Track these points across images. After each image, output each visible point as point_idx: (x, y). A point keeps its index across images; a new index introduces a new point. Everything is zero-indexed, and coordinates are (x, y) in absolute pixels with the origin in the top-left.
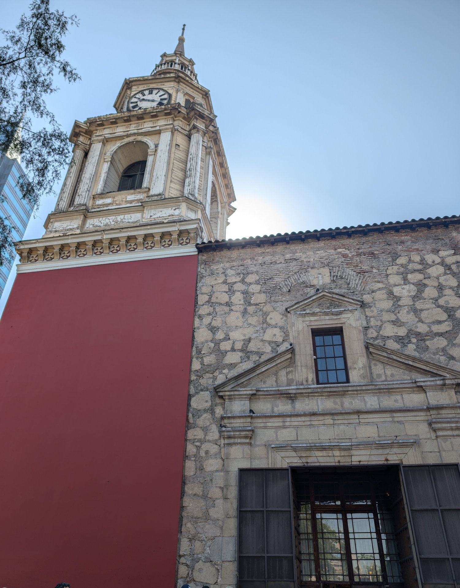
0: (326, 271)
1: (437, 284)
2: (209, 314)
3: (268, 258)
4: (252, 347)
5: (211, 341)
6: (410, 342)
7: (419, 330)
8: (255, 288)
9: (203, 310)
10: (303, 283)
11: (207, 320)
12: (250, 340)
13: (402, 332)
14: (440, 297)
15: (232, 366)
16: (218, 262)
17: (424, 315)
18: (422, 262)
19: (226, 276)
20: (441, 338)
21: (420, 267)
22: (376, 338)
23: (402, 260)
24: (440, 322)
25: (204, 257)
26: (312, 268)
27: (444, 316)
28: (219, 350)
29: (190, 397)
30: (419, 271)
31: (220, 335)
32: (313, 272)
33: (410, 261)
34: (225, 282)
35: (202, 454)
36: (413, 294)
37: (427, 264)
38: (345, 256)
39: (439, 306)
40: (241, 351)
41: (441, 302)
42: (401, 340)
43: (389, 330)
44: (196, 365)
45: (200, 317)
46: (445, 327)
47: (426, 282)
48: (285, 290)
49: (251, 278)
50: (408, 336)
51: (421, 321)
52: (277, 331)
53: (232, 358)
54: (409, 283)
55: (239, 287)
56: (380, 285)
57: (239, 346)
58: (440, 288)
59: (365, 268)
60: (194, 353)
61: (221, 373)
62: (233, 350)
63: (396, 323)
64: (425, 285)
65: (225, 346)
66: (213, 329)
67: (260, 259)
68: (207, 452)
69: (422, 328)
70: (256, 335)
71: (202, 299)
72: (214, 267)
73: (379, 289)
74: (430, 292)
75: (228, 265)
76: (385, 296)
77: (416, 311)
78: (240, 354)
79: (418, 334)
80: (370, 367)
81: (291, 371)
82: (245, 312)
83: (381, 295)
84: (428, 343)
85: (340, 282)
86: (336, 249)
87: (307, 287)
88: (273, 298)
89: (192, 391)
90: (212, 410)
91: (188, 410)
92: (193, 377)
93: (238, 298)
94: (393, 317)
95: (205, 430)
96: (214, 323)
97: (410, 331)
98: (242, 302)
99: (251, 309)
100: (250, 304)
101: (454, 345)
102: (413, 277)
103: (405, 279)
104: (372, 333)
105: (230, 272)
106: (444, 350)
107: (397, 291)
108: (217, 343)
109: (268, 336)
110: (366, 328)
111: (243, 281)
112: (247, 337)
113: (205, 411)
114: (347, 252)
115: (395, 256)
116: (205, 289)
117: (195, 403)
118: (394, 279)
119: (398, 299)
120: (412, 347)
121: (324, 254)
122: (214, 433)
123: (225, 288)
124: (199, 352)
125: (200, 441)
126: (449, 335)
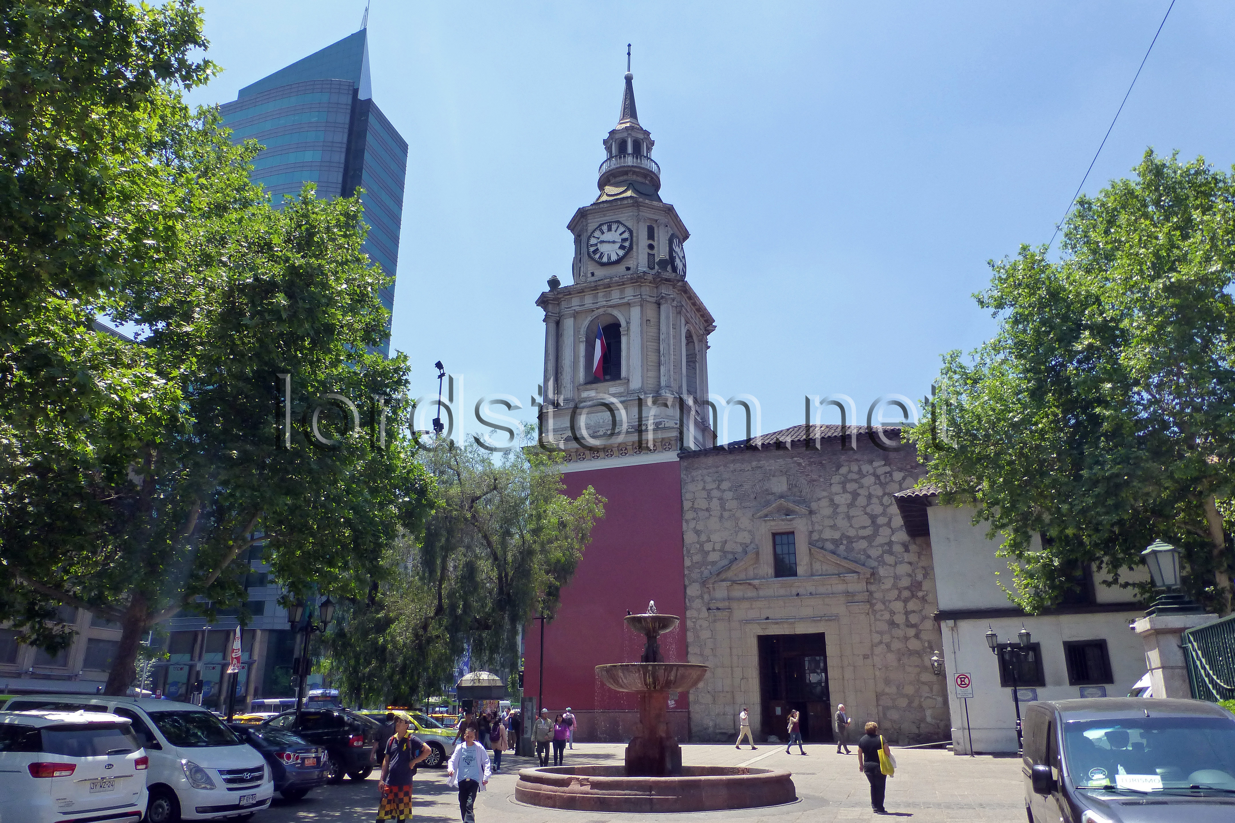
0: (784, 479)
1: (867, 494)
2: (694, 519)
3: (738, 466)
4: (728, 548)
5: (698, 543)
6: (842, 544)
7: (848, 534)
8: (728, 495)
9: (689, 515)
10: (767, 490)
11: (692, 524)
12: (726, 542)
13: (837, 535)
14: (868, 505)
15: (714, 563)
16: (697, 468)
17: (854, 521)
18: (860, 471)
19: (704, 482)
20: (864, 541)
21: (855, 476)
22: (817, 541)
23: (844, 470)
24: (865, 528)
25: (684, 464)
26: (773, 476)
27: (868, 522)
28: (703, 550)
29: (685, 587)
30: (855, 481)
31: (703, 538)
32: (774, 480)
33: (850, 471)
34: (704, 489)
35: (698, 627)
36: (849, 502)
37: (863, 474)
38: (799, 464)
39: (866, 514)
40: (720, 551)
41: (868, 510)
42: (836, 542)
43: (828, 534)
44: (687, 562)
45: (687, 521)
46: (868, 532)
47: (860, 491)
48: (752, 496)
49: (725, 485)
50: (841, 539)
51: (851, 526)
52: (746, 534)
53: (714, 557)
54: (847, 492)
55: (716, 493)
56: (825, 494)
57: (717, 547)
58: (870, 497)
59: (815, 477)
60: (685, 553)
61: (706, 569)
62: (714, 550)
63: (834, 527)
64: (859, 495)
65: (708, 547)
66: (698, 533)
67: (732, 466)
68: (701, 626)
69: (852, 533)
70: (731, 538)
71: (687, 505)
72: (694, 473)
73: (824, 497)
74: (861, 501)
75: (705, 471)
76: (828, 504)
77: (849, 518)
78: (719, 553)
79: (848, 537)
80: (811, 564)
81: (756, 568)
82: (721, 517)
83: (825, 503)
84: (854, 545)
85: (795, 490)
86: (793, 458)
87: (769, 494)
88: (743, 505)
89: (687, 583)
90: (702, 597)
91: (685, 598)
92: (686, 572)
93: (715, 504)
94: (832, 523)
96: (698, 528)
97: (843, 534)
98: (719, 508)
99: (726, 514)
100: (725, 510)
101: (872, 546)
102: (851, 487)
103: (844, 488)
104: (815, 536)
105: (708, 479)
106: (864, 550)
107: (837, 499)
108: (702, 545)
109: (739, 539)
110: (811, 533)
111: (718, 488)
112: (724, 540)
113: (697, 597)
115: (839, 467)
116: (688, 496)
117: (689, 592)
118: (836, 488)
119: (837, 506)
120: (842, 548)
121: (783, 463)
122: (704, 613)
123: (704, 494)
124: (688, 552)
125: (695, 618)
126: (870, 539)
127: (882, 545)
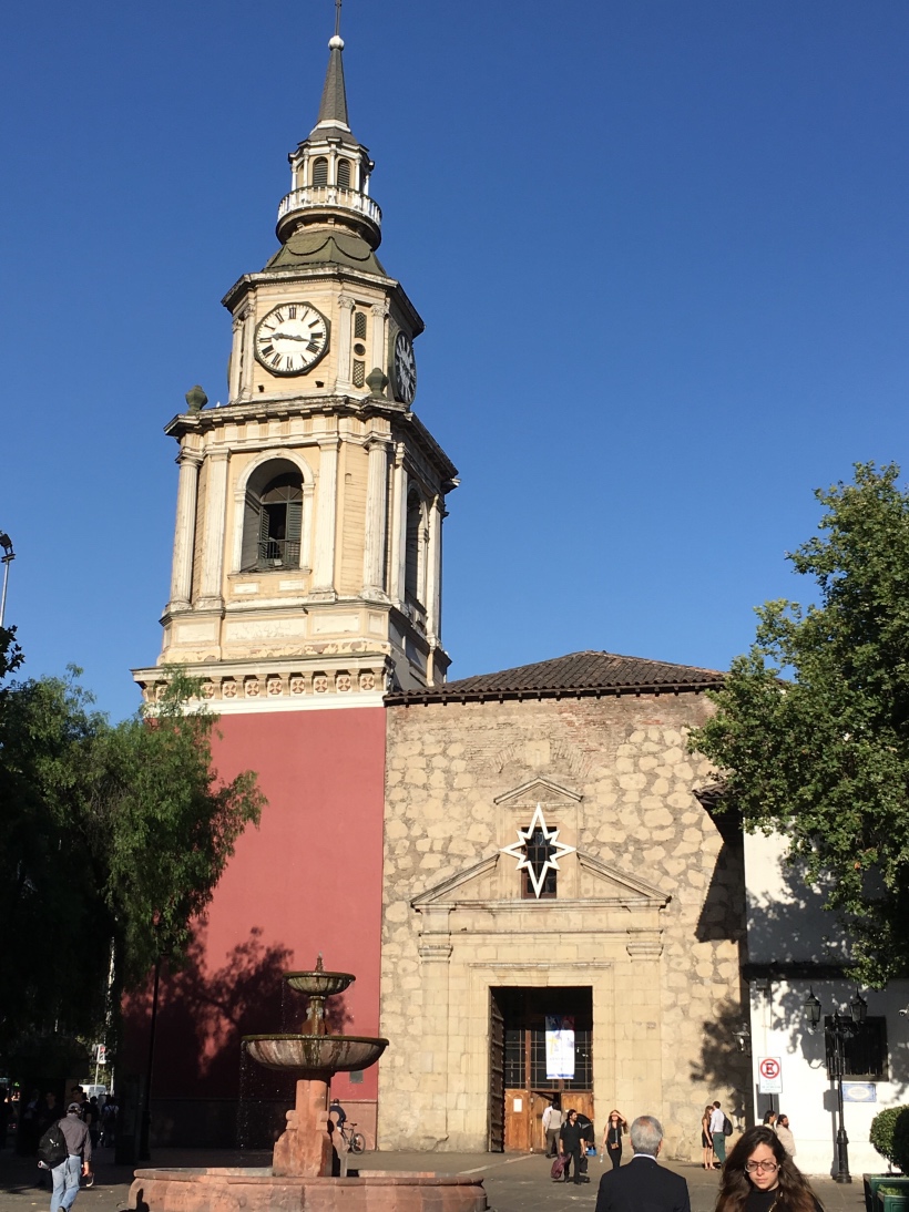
0: (546, 745)
1: (670, 775)
2: (403, 801)
3: (477, 720)
4: (453, 848)
5: (406, 838)
8: (459, 765)
9: (396, 794)
10: (518, 761)
11: (400, 808)
12: (450, 839)
16: (413, 720)
17: (648, 816)
19: (423, 743)
24: (662, 828)
25: (394, 711)
26: (530, 740)
27: (670, 819)
28: (415, 851)
29: (383, 907)
31: (416, 831)
34: (421, 754)
36: (642, 787)
37: (665, 745)
38: (570, 723)
39: (666, 806)
40: (442, 853)
41: (670, 800)
42: (618, 849)
43: (608, 835)
44: (389, 869)
45: (392, 803)
46: (666, 835)
48: (496, 770)
49: (454, 750)
51: (643, 824)
53: (430, 861)
55: (439, 762)
56: (606, 772)
58: (673, 780)
60: (385, 853)
61: (418, 880)
63: (616, 824)
64: (657, 776)
66: (408, 822)
67: (467, 721)
69: (643, 835)
70: (459, 833)
71: (393, 777)
72: (408, 728)
74: (661, 786)
75: (425, 726)
80: (579, 880)
81: (496, 881)
82: (446, 800)
83: (605, 785)
84: (645, 853)
85: (562, 763)
86: (561, 713)
87: (521, 767)
88: (480, 782)
89: (386, 900)
91: (382, 924)
92: (386, 883)
93: (437, 779)
95: (403, 945)
96: (409, 815)
98: (443, 785)
99: (454, 796)
100: (452, 788)
104: (587, 838)
105: (428, 738)
108: (413, 843)
109: (472, 835)
110: (583, 830)
111: (444, 753)
112: (448, 835)
113: (402, 924)
114: (574, 718)
116: (397, 764)
117: (390, 914)
120: (627, 857)
121: (545, 720)
123: (422, 762)
124: (392, 851)
125: (396, 957)
126: (669, 845)
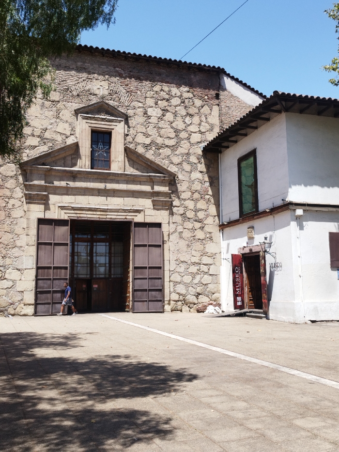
0: (106, 84)
1: (174, 112)
4: (47, 135)
6: (151, 149)
7: (157, 142)
10: (89, 90)
12: (46, 130)
13: (148, 141)
14: (174, 121)
15: (32, 148)
17: (162, 132)
18: (169, 93)
20: (169, 149)
21: (167, 97)
22: (131, 143)
23: (157, 88)
24: (171, 138)
27: (173, 135)
30: (166, 100)
32: (97, 83)
33: (162, 90)
35: (10, 206)
36: (159, 115)
37: (172, 95)
39: (172, 127)
40: (39, 136)
41: (174, 125)
43: (140, 139)
47: (168, 108)
48: (75, 93)
50: (150, 145)
51: (160, 136)
52: (67, 126)
53: (32, 141)
54: (158, 107)
57: (37, 133)
58: (176, 115)
59: (133, 88)
62: (33, 135)
64: (167, 111)
65: (27, 131)
68: (13, 206)
70: (51, 126)
73: (139, 108)
74: (169, 116)
76: (142, 113)
77: (158, 128)
78: (38, 140)
81: (75, 158)
83: (140, 111)
84: (161, 151)
85: (115, 96)
88: (65, 98)
90: (16, 178)
94: (144, 130)
95: (12, 190)
97: (152, 141)
99: (47, 104)
100: (47, 100)
101: (174, 154)
102: (162, 103)
103: (156, 104)
104: (129, 139)
106: (168, 157)
107: (150, 111)
109: (60, 129)
110: (127, 135)
112: (44, 127)
113: (11, 177)
114: (123, 72)
115: (153, 84)
118: (150, 102)
119: (149, 117)
122: (18, 194)
126: (173, 148)
127: (182, 155)
